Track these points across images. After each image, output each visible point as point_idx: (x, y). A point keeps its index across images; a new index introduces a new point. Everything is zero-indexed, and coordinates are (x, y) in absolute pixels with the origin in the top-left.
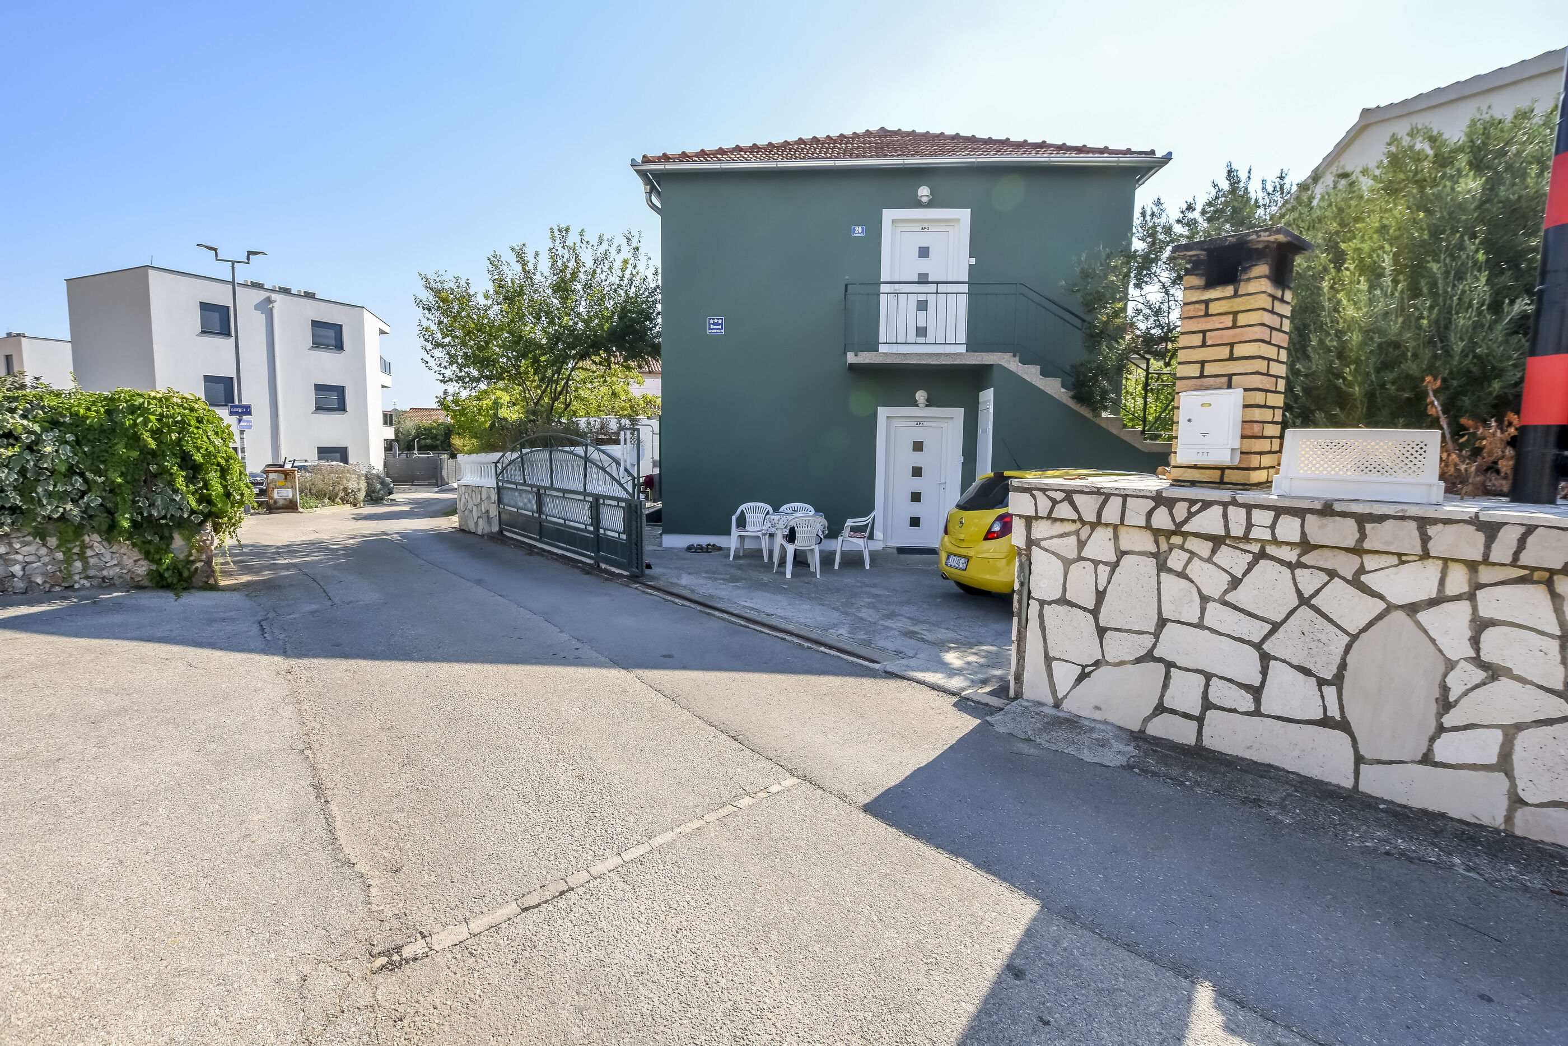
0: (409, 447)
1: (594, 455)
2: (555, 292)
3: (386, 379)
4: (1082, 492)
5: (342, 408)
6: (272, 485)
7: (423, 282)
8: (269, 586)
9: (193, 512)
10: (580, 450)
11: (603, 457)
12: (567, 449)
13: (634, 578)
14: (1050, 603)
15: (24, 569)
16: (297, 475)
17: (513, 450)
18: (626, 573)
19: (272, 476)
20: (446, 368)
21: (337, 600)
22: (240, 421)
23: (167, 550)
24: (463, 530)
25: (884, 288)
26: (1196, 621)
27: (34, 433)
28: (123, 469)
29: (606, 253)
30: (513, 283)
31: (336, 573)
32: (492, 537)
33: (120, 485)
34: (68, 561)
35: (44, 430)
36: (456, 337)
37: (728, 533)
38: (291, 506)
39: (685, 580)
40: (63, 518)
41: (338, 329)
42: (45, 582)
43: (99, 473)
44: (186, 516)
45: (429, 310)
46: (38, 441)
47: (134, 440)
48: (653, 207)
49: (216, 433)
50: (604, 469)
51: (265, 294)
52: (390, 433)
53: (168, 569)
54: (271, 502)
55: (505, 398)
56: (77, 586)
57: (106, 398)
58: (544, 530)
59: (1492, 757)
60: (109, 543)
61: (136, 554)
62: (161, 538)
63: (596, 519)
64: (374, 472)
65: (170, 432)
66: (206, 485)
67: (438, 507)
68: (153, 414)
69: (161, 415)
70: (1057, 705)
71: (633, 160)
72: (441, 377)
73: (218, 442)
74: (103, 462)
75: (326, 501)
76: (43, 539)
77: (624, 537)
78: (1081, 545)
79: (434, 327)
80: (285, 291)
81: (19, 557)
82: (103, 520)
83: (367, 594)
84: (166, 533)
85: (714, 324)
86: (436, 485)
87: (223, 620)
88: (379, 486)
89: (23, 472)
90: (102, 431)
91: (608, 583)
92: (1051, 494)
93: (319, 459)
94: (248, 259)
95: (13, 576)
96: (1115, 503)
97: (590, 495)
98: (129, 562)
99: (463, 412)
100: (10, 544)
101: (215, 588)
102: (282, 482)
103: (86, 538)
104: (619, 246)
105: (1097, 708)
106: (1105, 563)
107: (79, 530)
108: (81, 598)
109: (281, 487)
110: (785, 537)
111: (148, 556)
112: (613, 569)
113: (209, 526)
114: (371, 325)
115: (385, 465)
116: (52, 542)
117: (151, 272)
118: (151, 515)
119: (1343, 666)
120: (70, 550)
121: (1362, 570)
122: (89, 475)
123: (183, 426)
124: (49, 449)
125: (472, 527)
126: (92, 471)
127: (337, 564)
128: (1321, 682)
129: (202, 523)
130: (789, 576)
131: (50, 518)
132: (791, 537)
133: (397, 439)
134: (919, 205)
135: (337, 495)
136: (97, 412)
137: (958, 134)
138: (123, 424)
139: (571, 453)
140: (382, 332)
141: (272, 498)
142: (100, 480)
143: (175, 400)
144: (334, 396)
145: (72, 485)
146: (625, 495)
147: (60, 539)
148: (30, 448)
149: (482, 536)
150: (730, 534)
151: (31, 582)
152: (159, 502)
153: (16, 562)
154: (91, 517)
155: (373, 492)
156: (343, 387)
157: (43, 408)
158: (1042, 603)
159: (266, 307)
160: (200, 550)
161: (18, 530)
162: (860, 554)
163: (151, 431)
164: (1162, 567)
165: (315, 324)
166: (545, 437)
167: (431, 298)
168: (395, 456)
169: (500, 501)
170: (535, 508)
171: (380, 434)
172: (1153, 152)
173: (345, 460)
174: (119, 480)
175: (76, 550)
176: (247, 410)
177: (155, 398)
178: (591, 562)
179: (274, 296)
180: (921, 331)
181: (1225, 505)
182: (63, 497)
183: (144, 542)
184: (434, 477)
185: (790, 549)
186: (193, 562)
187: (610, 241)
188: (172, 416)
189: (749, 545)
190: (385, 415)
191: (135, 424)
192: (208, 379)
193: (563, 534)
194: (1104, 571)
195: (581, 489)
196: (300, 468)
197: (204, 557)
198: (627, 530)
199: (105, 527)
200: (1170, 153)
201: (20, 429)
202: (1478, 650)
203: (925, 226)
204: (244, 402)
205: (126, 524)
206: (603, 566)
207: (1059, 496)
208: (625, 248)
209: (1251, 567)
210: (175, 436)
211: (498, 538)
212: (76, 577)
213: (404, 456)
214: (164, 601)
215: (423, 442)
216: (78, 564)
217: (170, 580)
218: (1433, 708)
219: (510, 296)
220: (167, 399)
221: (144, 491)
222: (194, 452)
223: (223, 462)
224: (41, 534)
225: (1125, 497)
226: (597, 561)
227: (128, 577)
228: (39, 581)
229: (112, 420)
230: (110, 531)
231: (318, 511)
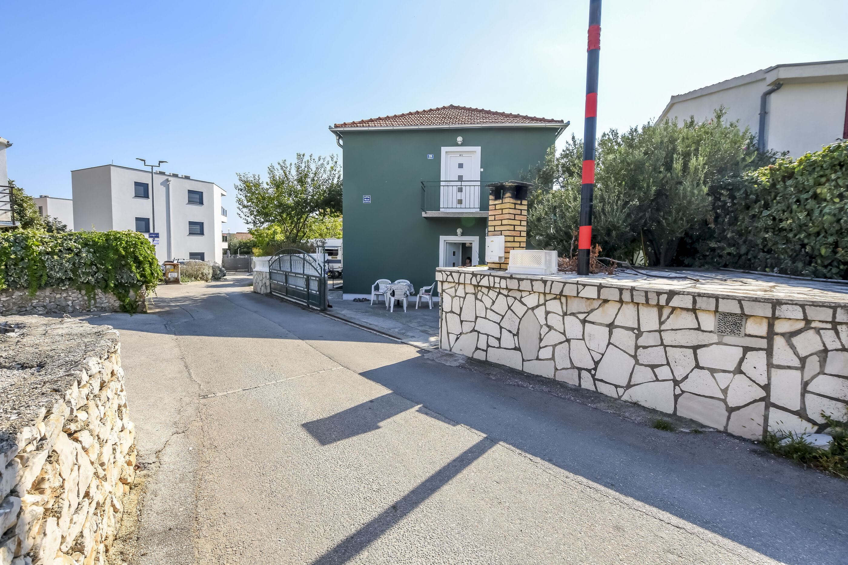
0: (235, 253)
1: (307, 258)
2: (298, 182)
3: (224, 219)
4: (454, 272)
5: (202, 233)
6: (168, 271)
7: (238, 177)
8: (168, 313)
9: (138, 281)
10: (302, 255)
11: (311, 259)
12: (297, 255)
13: (323, 310)
14: (448, 313)
15: (72, 303)
16: (180, 266)
17: (276, 255)
18: (319, 309)
19: (168, 267)
20: (248, 217)
21: (196, 318)
22: (154, 241)
23: (127, 297)
24: (255, 292)
25: (442, 184)
26: (484, 316)
27: (79, 248)
28: (112, 263)
29: (322, 164)
30: (279, 178)
31: (196, 308)
32: (267, 295)
33: (110, 269)
34: (89, 300)
35: (82, 247)
36: (253, 202)
37: (370, 293)
38: (176, 281)
39: (345, 312)
40: (88, 282)
41: (201, 194)
42: (80, 308)
43: (102, 264)
44: (135, 282)
45: (241, 190)
46: (80, 252)
47: (117, 251)
48: (340, 145)
49: (148, 248)
50: (310, 264)
51: (166, 178)
52: (225, 245)
53: (127, 304)
54: (167, 279)
55: (279, 230)
56: (92, 310)
57: (105, 234)
58: (289, 292)
59: (550, 356)
60: (105, 293)
61: (115, 298)
62: (125, 291)
63: (308, 285)
64: (217, 265)
65: (130, 248)
66: (144, 270)
67: (247, 282)
68: (124, 241)
69: (127, 241)
70: (451, 350)
71: (330, 126)
72: (246, 221)
73: (149, 252)
74: (104, 260)
75: (193, 279)
76: (80, 291)
77: (318, 293)
78: (456, 291)
79: (244, 198)
80: (175, 176)
81: (71, 298)
82: (103, 284)
83: (208, 316)
84: (127, 289)
85: (366, 198)
86: (248, 272)
87: (150, 324)
88: (219, 272)
89: (74, 264)
90: (104, 247)
91: (310, 313)
92: (446, 272)
93: (190, 258)
94: (159, 164)
95: (68, 305)
96: (463, 275)
97: (306, 275)
98: (112, 301)
99: (260, 235)
100: (68, 293)
101: (145, 313)
102: (172, 270)
103: (96, 291)
104: (328, 161)
105: (461, 350)
106: (462, 297)
107: (94, 288)
108: (94, 315)
109: (172, 272)
110: (391, 295)
111: (119, 299)
112: (314, 307)
113: (144, 287)
114: (217, 191)
115: (223, 262)
116: (83, 292)
117: (112, 167)
118: (121, 282)
119: (518, 329)
120: (90, 295)
121: (522, 297)
122: (99, 265)
123: (135, 246)
124: (84, 255)
125: (259, 291)
126: (100, 264)
127: (197, 306)
128: (514, 335)
129: (142, 285)
130: (392, 311)
131: (83, 282)
132: (393, 294)
133: (229, 248)
134: (457, 145)
135: (198, 276)
136: (102, 240)
137: (483, 109)
138: (112, 245)
139: (298, 257)
140: (223, 195)
141: (167, 277)
142: (103, 267)
143: (132, 235)
144: (198, 227)
145: (92, 269)
146: (318, 275)
147: (86, 291)
148: (77, 254)
149: (262, 295)
150: (371, 294)
151: (75, 308)
152: (125, 277)
153: (70, 300)
154: (98, 282)
155: (216, 275)
156: (203, 223)
157: (82, 238)
158: (446, 313)
159: (166, 184)
160: (140, 297)
161: (71, 287)
162: (428, 303)
163: (123, 248)
164: (476, 298)
165: (190, 192)
166: (288, 250)
167: (243, 186)
168: (228, 257)
169: (270, 278)
170: (284, 281)
171: (221, 246)
172: (562, 121)
173: (203, 259)
174: (110, 267)
175: (92, 296)
176: (157, 236)
177: (124, 234)
178: (305, 304)
179: (170, 178)
180: (460, 202)
181: (488, 276)
182: (88, 274)
183: (118, 293)
184: (247, 267)
185: (393, 299)
186: (137, 302)
187: (324, 159)
188: (131, 242)
189: (380, 298)
190: (223, 237)
191: (117, 245)
192: (137, 219)
193: (295, 293)
194: (462, 299)
195: (302, 272)
196: (181, 263)
197: (142, 300)
198: (319, 290)
199: (104, 286)
200: (569, 122)
201: (74, 247)
202: (547, 321)
203: (461, 154)
204: (156, 232)
205: (112, 285)
206: (311, 306)
207: (449, 273)
208: (331, 162)
209: (497, 296)
210: (132, 250)
211: (270, 295)
212: (92, 307)
213: (232, 257)
214: (126, 317)
215: (242, 250)
216: (93, 302)
217: (128, 309)
218: (538, 341)
219: (278, 185)
220: (129, 235)
221: (119, 272)
222: (139, 256)
223: (151, 260)
224: (79, 289)
225: (465, 273)
226: (308, 304)
227: (111, 307)
228: (78, 308)
229: (108, 243)
230: (105, 288)
231: (189, 284)
